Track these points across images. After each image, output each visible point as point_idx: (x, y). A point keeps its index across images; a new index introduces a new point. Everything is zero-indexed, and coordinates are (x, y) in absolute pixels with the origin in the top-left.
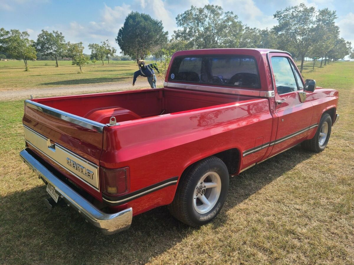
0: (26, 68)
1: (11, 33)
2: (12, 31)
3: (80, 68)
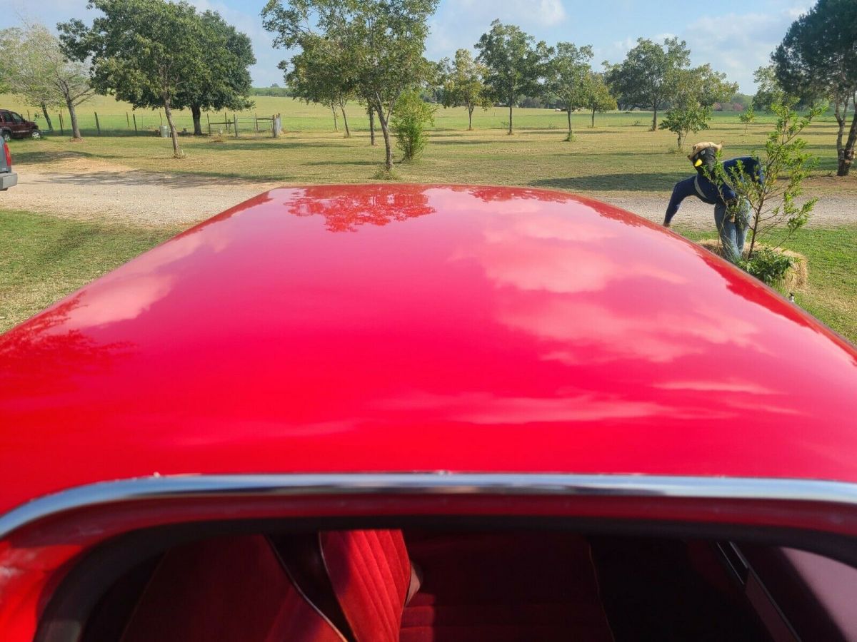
0: (570, 133)
1: (556, 50)
2: (560, 45)
3: (679, 139)
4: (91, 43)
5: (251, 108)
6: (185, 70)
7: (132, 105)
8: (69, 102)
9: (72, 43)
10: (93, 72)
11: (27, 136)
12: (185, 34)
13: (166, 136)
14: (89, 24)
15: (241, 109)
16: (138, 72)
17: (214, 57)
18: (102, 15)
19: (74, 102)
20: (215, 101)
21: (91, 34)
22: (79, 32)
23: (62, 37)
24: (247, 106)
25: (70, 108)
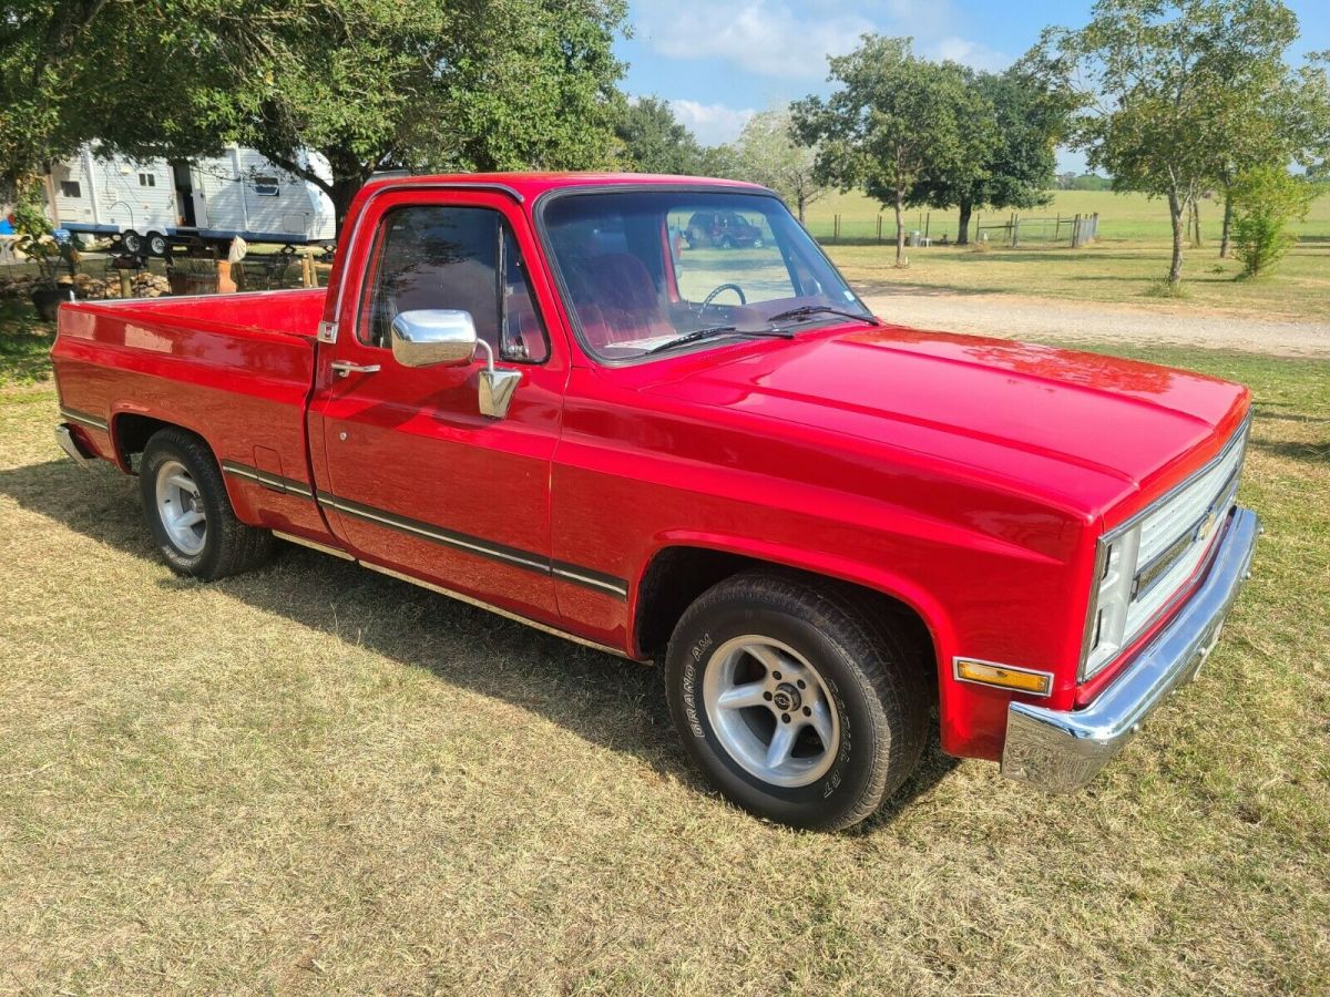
4: (822, 123)
5: (1047, 205)
6: (930, 152)
7: (882, 204)
8: (801, 200)
9: (803, 125)
10: (819, 160)
11: (748, 244)
12: (936, 103)
13: (916, 245)
14: (825, 100)
15: (1031, 206)
16: (869, 156)
17: (974, 132)
18: (843, 87)
19: (807, 200)
20: (993, 196)
21: (826, 112)
22: (813, 111)
23: (794, 118)
24: (1041, 202)
25: (800, 207)
